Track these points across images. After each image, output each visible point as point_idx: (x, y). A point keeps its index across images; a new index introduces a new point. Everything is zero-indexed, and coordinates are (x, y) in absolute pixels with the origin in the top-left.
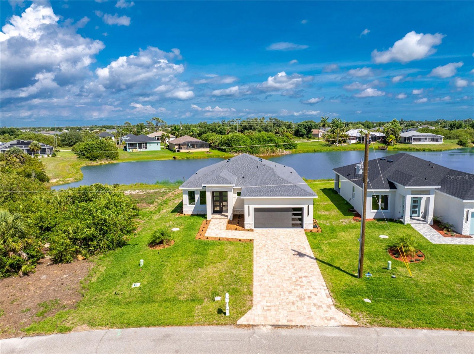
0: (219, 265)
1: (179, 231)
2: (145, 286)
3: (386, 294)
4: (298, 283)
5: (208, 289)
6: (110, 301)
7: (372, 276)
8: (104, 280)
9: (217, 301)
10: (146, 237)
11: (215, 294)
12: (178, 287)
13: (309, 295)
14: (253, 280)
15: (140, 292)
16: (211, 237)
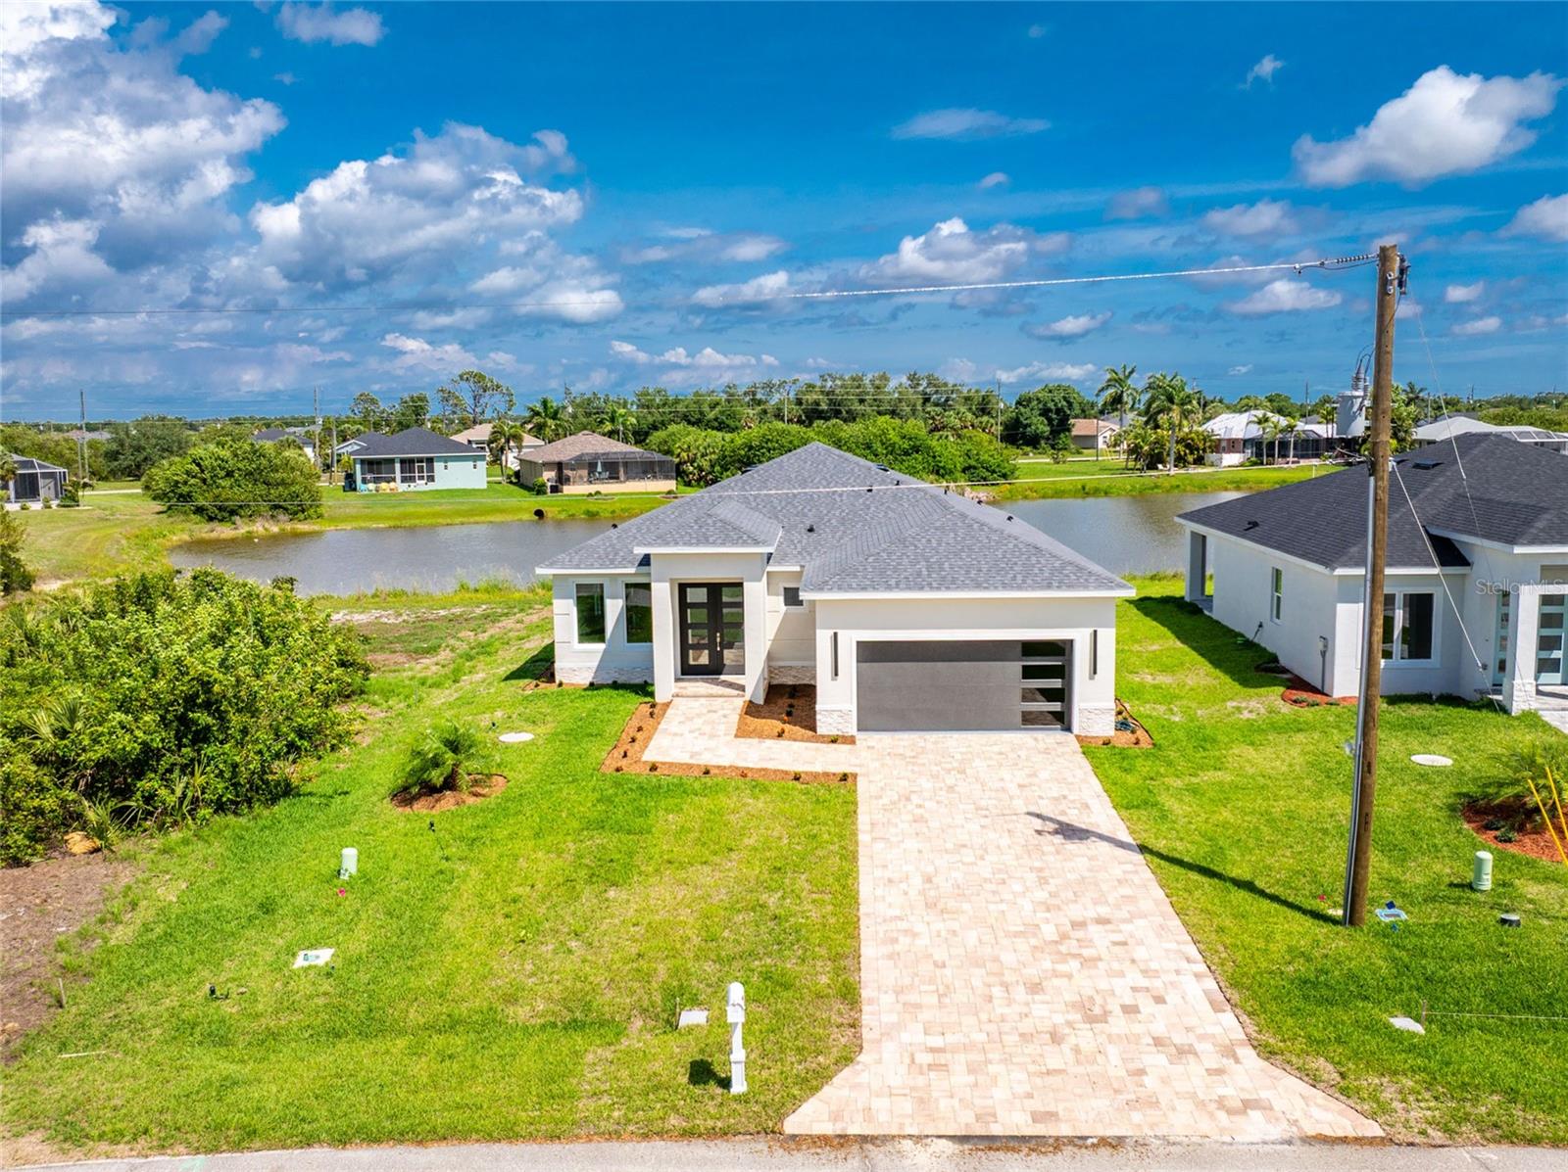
0: (704, 876)
1: (533, 743)
2: (354, 962)
3: (1490, 996)
4: (1072, 946)
5: (647, 977)
6: (183, 1029)
7: (1404, 916)
8: (168, 936)
9: (690, 1030)
10: (387, 768)
11: (679, 996)
12: (509, 968)
13: (1128, 1001)
14: (856, 937)
15: (326, 986)
16: (671, 764)
